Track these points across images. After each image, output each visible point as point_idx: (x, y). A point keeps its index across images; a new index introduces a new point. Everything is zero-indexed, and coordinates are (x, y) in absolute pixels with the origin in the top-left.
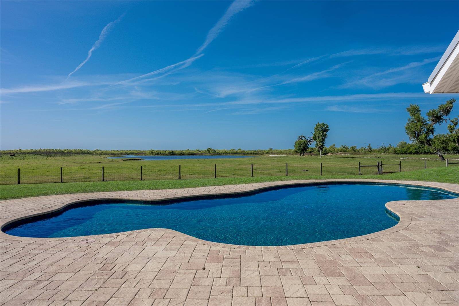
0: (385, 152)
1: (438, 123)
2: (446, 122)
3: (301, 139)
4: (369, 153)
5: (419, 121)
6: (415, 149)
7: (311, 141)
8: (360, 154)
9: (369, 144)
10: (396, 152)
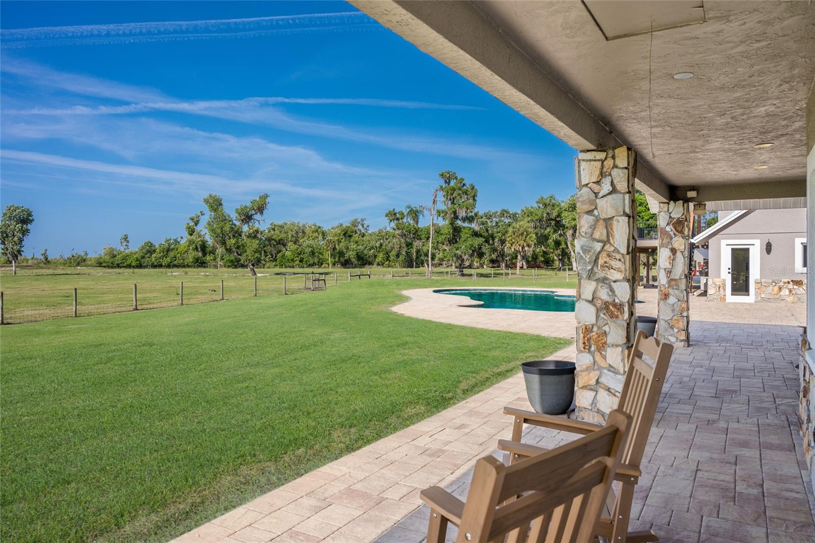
1: (247, 224)
4: (45, 266)
6: (137, 260)
9: (44, 249)
10: (100, 264)
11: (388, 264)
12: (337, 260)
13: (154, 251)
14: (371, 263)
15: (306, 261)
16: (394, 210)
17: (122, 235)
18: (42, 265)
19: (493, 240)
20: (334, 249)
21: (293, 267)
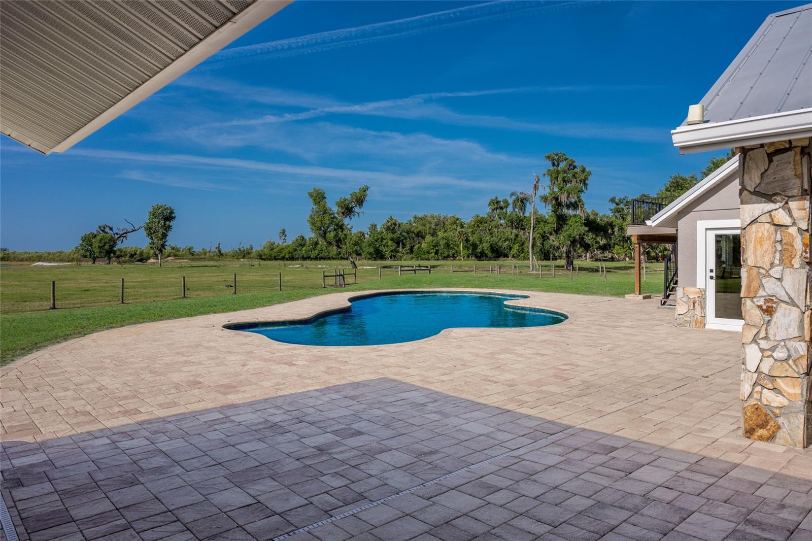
0: (244, 257)
1: (348, 217)
2: (359, 216)
3: (103, 231)
4: (219, 258)
5: (325, 213)
6: (290, 253)
7: (124, 237)
8: (206, 261)
9: (218, 244)
10: (261, 257)
11: (524, 257)
12: (470, 252)
13: (305, 244)
14: (506, 256)
15: (441, 253)
16: (497, 198)
17: (280, 230)
18: (216, 258)
19: (612, 229)
20: (467, 240)
21: (428, 259)
